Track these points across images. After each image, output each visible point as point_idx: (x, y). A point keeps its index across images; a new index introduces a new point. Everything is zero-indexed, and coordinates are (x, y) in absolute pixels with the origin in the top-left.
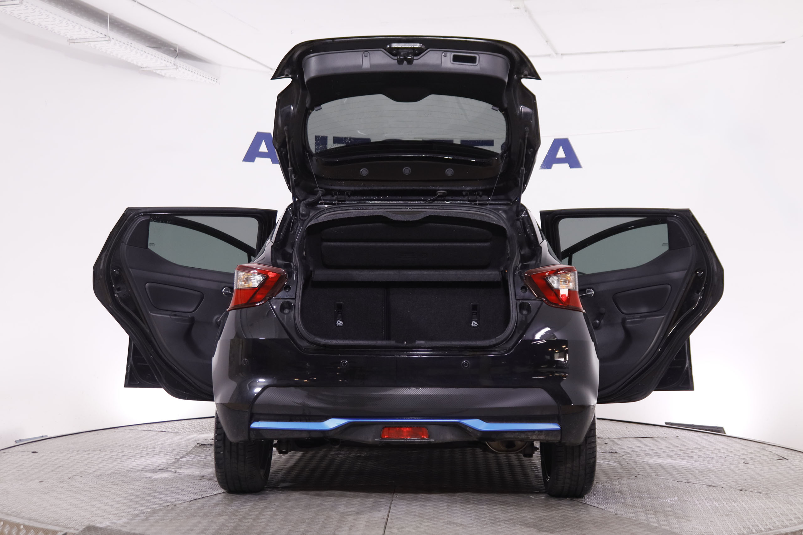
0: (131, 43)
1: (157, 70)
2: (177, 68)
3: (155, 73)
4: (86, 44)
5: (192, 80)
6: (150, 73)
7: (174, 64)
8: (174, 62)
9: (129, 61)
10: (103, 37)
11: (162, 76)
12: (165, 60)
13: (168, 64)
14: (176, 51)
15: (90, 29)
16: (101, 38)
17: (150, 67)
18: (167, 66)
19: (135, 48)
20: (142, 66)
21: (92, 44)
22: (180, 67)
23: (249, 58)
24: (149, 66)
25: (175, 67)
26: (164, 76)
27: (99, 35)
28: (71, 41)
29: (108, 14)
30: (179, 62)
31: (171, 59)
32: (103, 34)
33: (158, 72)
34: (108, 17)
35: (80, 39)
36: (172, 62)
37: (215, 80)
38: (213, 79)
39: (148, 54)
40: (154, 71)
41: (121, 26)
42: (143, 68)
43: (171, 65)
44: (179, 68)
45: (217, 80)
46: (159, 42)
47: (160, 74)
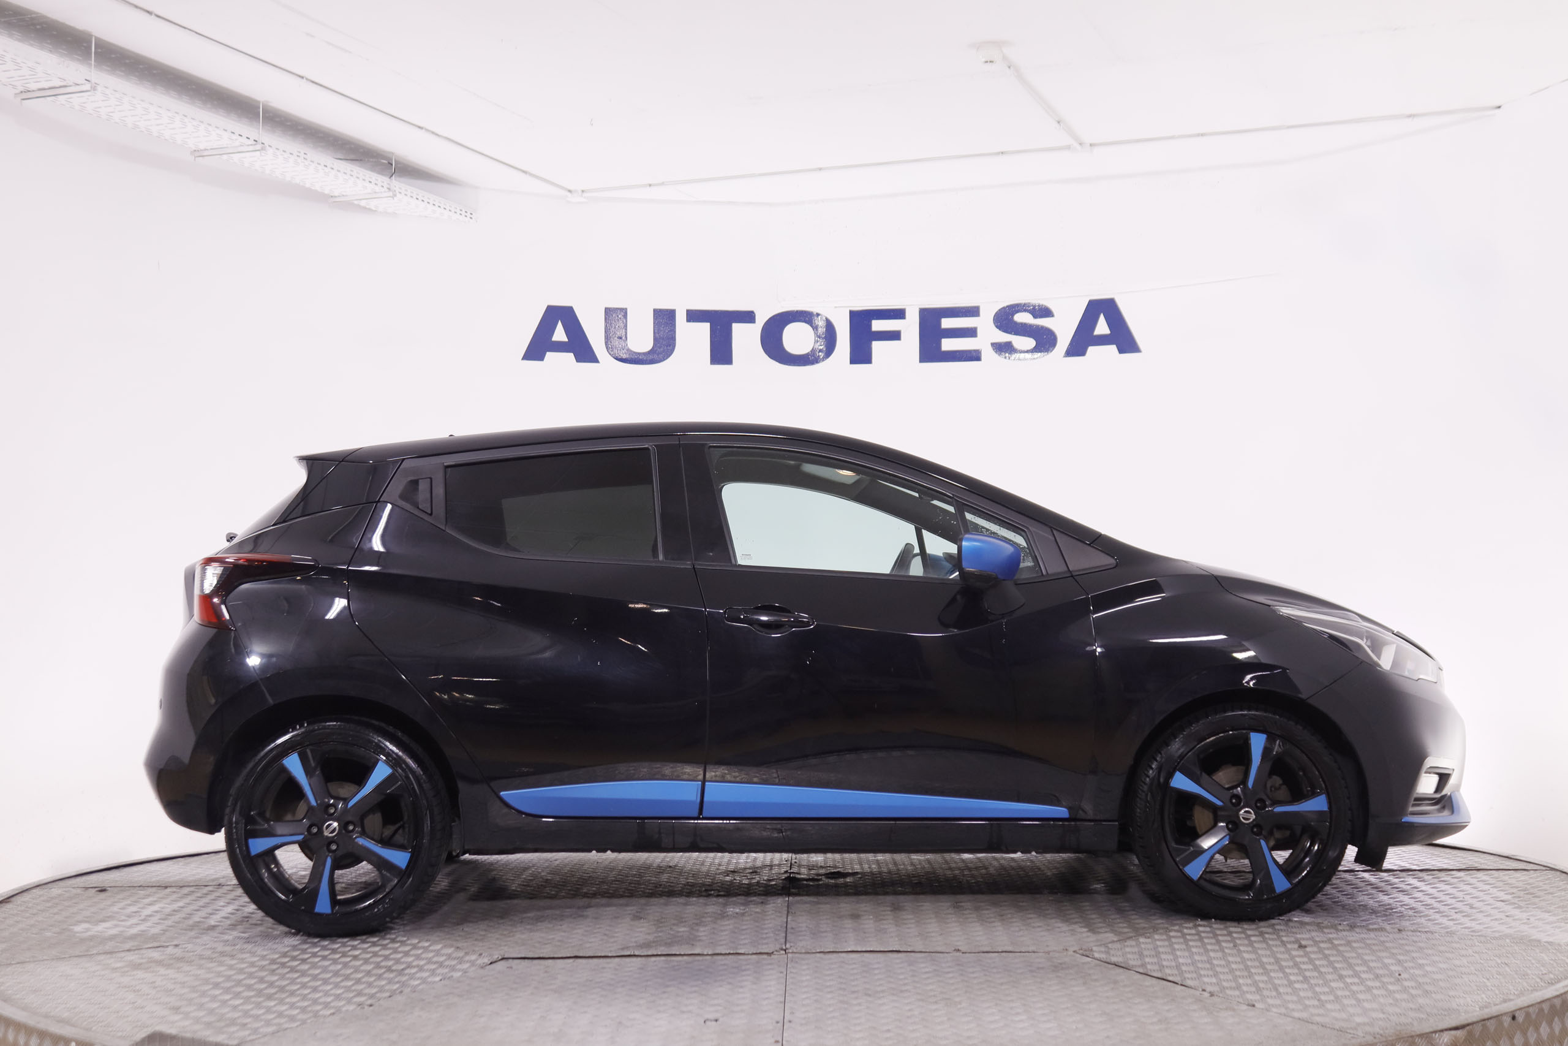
0: (305, 154)
1: (360, 200)
2: (395, 195)
3: (359, 206)
4: (225, 157)
5: (426, 217)
6: (348, 205)
7: (389, 189)
8: (388, 184)
9: (308, 185)
10: (251, 145)
11: (370, 209)
12: (370, 182)
13: (377, 189)
14: (392, 165)
15: (226, 131)
16: (248, 145)
17: (347, 196)
18: (375, 192)
19: (312, 162)
20: (332, 195)
21: (236, 157)
22: (400, 193)
23: (525, 172)
24: (344, 194)
25: (391, 194)
26: (375, 211)
27: (243, 140)
28: (198, 153)
29: (259, 102)
30: (397, 183)
31: (383, 180)
32: (252, 139)
33: (363, 203)
34: (259, 108)
35: (211, 149)
36: (386, 185)
37: (468, 215)
38: (463, 213)
39: (339, 171)
40: (356, 202)
41: (289, 124)
42: (335, 197)
43: (383, 190)
44: (398, 194)
45: (471, 214)
46: (362, 150)
47: (367, 207)
